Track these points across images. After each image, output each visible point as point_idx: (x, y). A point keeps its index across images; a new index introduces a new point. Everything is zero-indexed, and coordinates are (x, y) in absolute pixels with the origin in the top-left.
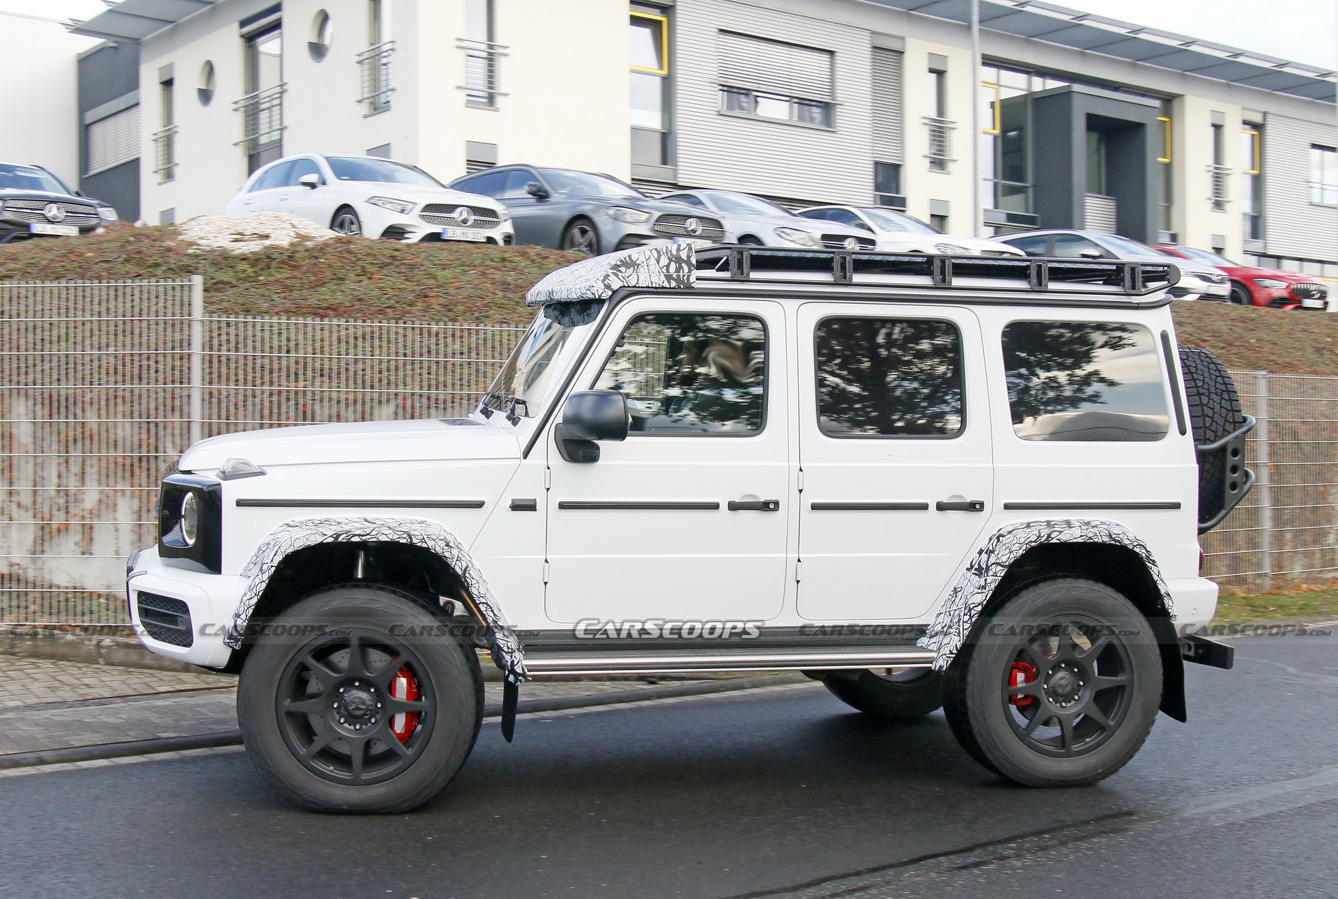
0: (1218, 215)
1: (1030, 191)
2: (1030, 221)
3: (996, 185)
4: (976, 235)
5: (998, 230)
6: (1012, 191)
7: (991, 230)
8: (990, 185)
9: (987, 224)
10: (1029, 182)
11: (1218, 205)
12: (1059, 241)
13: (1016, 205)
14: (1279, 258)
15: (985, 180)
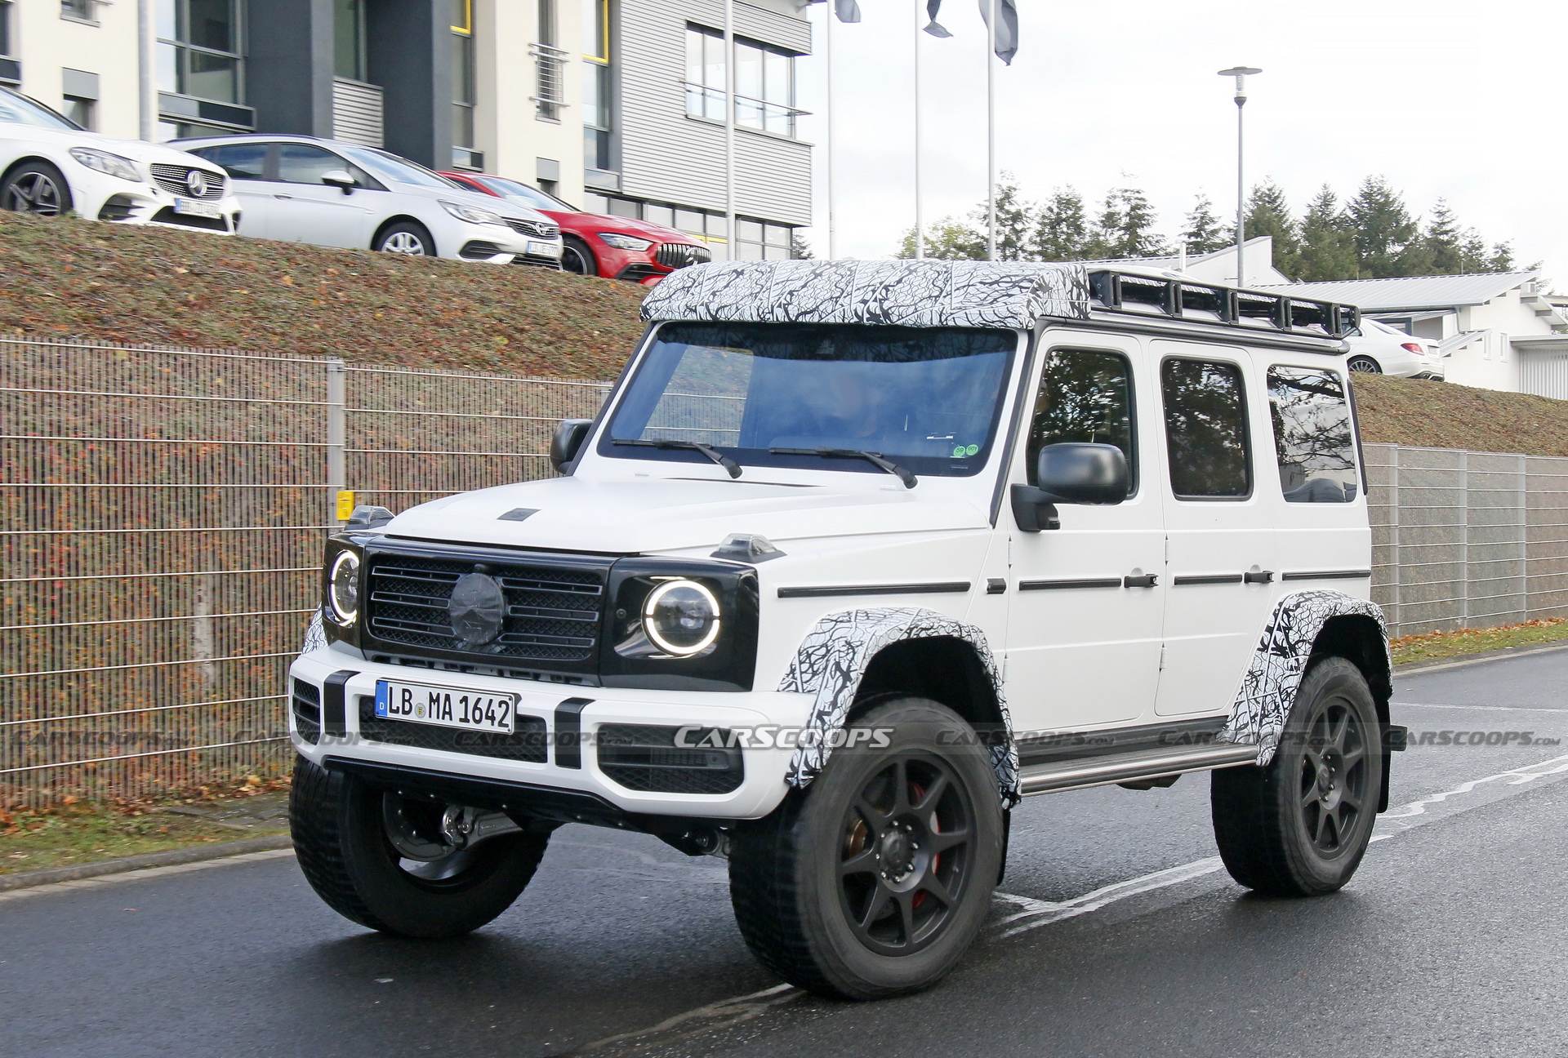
0: (546, 126)
1: (240, 66)
2: (241, 118)
3: (180, 52)
4: (143, 135)
5: (185, 129)
6: (210, 64)
7: (171, 130)
9: (164, 118)
10: (238, 55)
12: (287, 155)
13: (216, 88)
15: (160, 41)
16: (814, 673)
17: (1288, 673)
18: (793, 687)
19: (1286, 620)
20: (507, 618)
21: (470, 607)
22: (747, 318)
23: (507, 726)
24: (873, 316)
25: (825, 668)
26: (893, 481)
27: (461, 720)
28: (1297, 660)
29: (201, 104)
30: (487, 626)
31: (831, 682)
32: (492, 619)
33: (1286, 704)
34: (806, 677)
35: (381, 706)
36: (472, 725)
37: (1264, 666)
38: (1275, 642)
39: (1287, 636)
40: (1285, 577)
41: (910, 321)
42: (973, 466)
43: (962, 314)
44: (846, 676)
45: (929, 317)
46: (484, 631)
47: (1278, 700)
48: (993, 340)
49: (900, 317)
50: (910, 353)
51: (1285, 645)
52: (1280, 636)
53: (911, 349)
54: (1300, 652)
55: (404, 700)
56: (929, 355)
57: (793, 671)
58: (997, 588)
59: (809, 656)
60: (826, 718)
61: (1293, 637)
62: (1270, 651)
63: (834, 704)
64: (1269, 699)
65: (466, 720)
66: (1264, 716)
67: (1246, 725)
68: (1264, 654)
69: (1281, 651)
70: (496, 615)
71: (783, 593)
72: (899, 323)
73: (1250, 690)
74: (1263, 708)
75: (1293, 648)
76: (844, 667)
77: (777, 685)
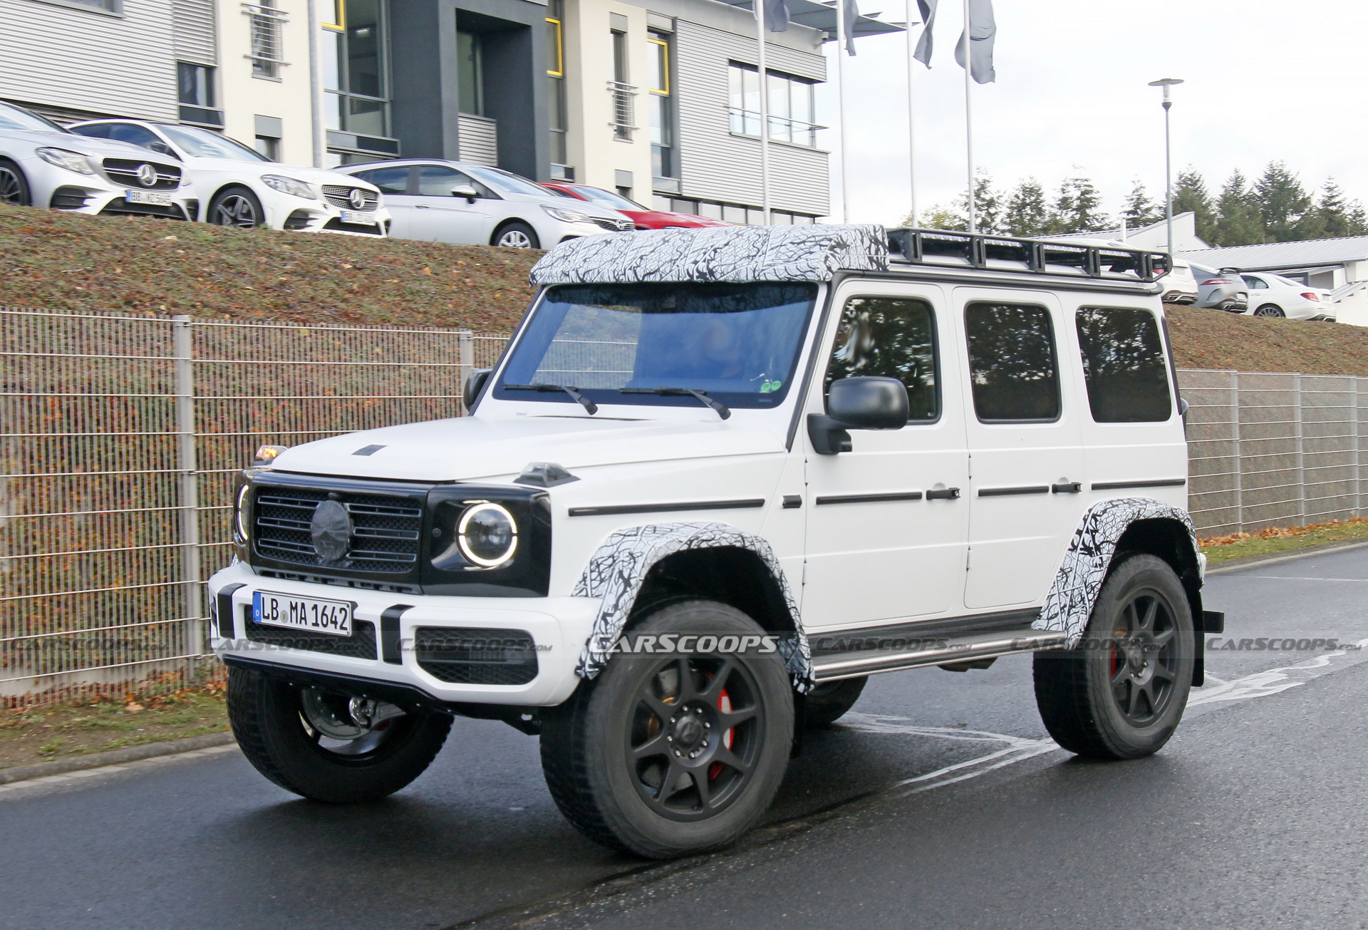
1: (387, 108)
2: (388, 148)
3: (342, 99)
4: (316, 164)
5: (347, 158)
6: (365, 107)
7: (337, 159)
8: (335, 98)
9: (331, 150)
10: (386, 99)
11: (622, 133)
12: (425, 174)
13: (369, 125)
14: (696, 201)
15: (327, 91)
16: (602, 581)
17: (1093, 569)
18: (584, 593)
19: (1093, 524)
20: (353, 539)
21: (324, 529)
22: (606, 280)
23: (346, 629)
24: (701, 274)
25: (611, 576)
26: (710, 413)
27: (314, 624)
28: (1101, 558)
29: (359, 138)
30: (338, 544)
31: (615, 588)
32: (341, 539)
33: (1091, 596)
34: (595, 584)
35: (257, 613)
36: (320, 629)
37: (1073, 564)
38: (1083, 543)
39: (1093, 537)
40: (1095, 487)
41: (730, 278)
42: (775, 399)
43: (771, 270)
44: (627, 583)
45: (745, 274)
46: (336, 549)
47: (1084, 593)
48: (800, 291)
49: (723, 274)
50: (738, 304)
51: (1092, 545)
52: (1087, 537)
53: (738, 301)
54: (1104, 551)
55: (273, 608)
56: (752, 305)
57: (585, 579)
58: (792, 503)
59: (598, 566)
60: (609, 619)
61: (1099, 539)
62: (1079, 551)
63: (616, 607)
64: (1076, 592)
65: (316, 624)
66: (1072, 607)
67: (1056, 615)
68: (1074, 554)
69: (1088, 551)
70: (344, 535)
71: (572, 513)
72: (722, 279)
73: (1062, 585)
74: (1071, 600)
75: (1098, 548)
76: (626, 575)
77: (571, 591)
